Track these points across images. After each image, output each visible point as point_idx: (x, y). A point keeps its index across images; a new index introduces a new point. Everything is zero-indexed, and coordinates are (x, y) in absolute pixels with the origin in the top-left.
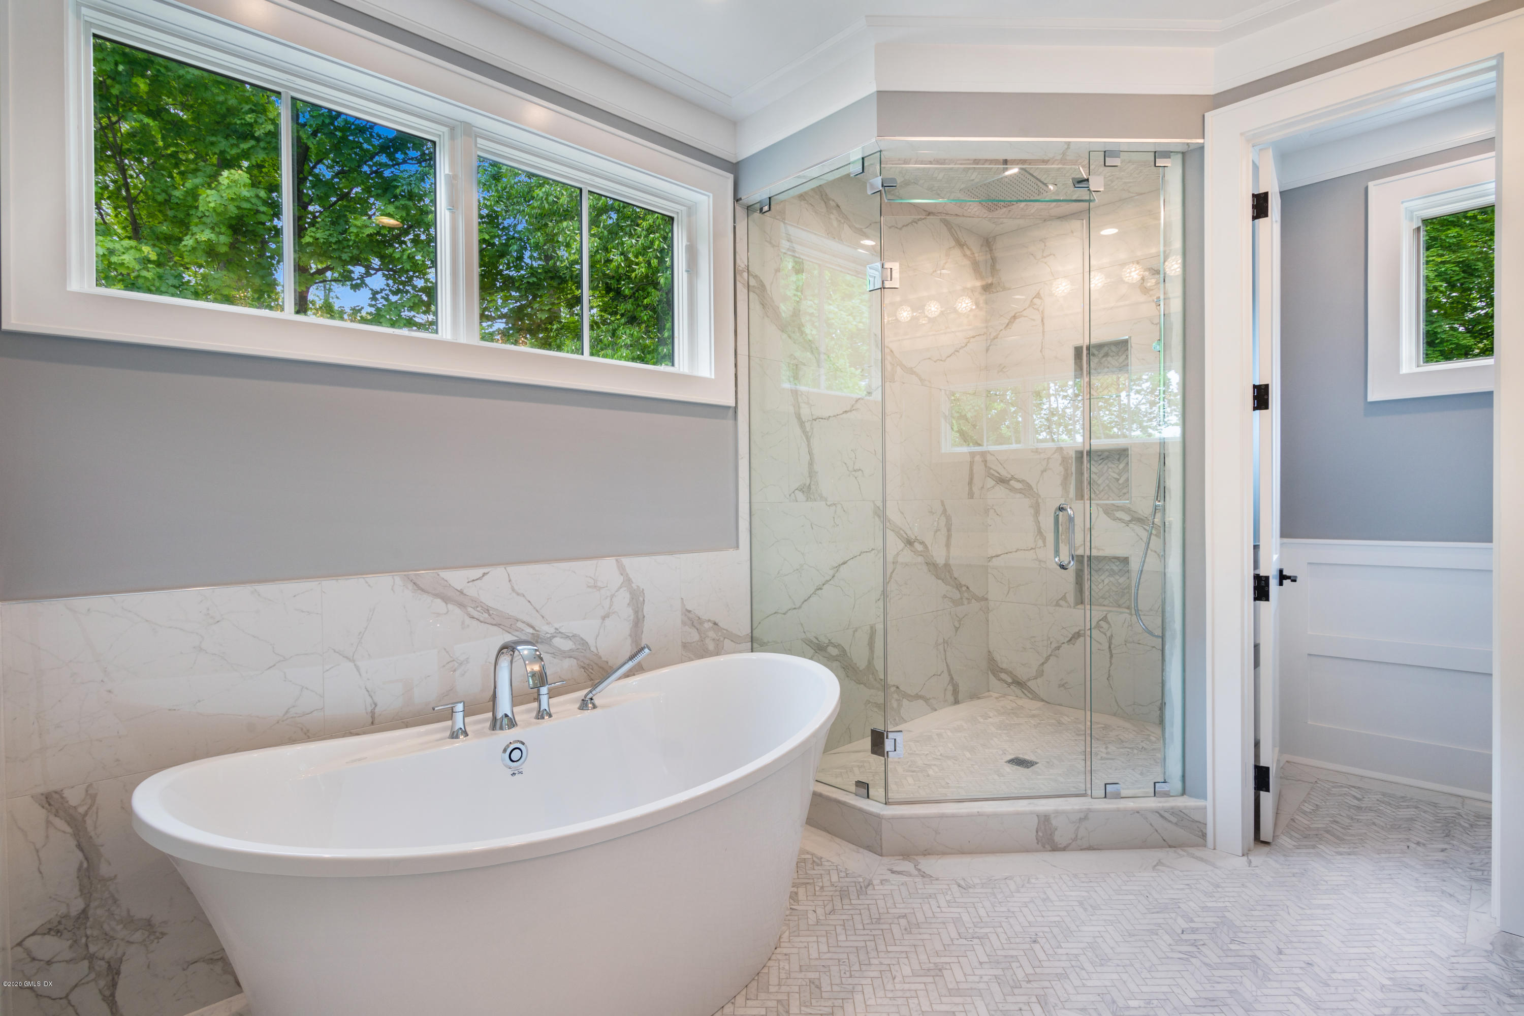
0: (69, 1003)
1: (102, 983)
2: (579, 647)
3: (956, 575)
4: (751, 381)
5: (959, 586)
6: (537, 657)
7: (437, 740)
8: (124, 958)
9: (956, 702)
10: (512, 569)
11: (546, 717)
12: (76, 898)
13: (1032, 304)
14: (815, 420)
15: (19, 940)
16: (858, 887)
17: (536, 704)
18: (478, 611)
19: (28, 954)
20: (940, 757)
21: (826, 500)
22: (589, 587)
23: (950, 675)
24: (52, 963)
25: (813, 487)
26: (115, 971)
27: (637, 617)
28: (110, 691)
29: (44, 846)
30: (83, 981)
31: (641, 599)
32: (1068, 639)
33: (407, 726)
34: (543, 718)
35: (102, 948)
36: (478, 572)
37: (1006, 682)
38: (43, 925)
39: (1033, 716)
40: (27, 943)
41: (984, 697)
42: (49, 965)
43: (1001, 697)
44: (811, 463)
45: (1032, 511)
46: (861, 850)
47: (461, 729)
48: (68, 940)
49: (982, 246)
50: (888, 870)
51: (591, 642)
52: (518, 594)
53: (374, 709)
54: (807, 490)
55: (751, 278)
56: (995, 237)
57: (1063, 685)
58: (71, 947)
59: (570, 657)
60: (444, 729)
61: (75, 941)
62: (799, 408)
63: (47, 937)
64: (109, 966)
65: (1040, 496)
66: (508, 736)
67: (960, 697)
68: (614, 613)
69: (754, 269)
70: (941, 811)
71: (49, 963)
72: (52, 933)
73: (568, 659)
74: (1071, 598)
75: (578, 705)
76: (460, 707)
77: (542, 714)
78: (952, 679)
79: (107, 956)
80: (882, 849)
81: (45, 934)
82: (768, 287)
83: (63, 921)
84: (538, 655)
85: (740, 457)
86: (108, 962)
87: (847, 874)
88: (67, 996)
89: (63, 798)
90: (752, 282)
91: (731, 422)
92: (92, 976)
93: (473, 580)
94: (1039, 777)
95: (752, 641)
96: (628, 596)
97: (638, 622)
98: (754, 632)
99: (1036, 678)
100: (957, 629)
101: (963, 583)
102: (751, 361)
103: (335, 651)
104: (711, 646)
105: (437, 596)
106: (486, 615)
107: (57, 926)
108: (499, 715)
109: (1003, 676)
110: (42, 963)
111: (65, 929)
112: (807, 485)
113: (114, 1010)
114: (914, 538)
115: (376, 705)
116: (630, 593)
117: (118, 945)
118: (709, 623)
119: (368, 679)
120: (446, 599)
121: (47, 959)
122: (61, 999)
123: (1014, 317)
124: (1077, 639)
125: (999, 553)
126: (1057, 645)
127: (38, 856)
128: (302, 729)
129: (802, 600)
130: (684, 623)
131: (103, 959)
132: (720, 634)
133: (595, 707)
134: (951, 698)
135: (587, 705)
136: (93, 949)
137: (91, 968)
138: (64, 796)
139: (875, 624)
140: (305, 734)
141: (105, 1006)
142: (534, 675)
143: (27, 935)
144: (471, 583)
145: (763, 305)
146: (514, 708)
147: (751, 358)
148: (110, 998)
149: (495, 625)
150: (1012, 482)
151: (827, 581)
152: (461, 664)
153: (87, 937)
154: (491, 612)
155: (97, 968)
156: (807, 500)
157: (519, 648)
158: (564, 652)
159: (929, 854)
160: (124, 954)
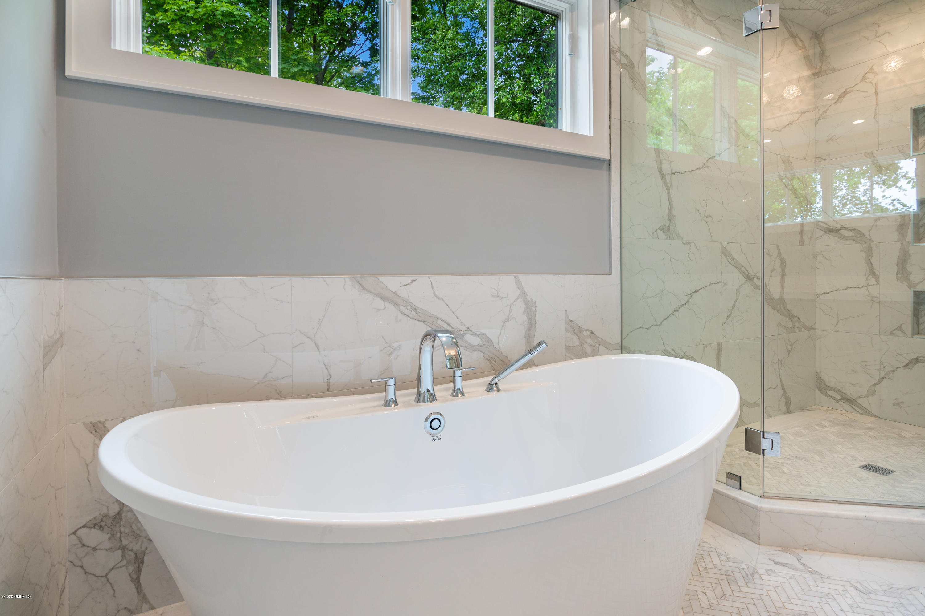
0: (108, 580)
1: (131, 568)
2: (485, 343)
3: (789, 307)
4: (623, 139)
5: (791, 317)
6: (453, 343)
7: (374, 407)
8: (147, 552)
9: (788, 412)
10: (433, 278)
11: (460, 395)
12: (113, 503)
13: (864, 78)
14: (674, 174)
15: (73, 530)
16: (744, 574)
17: (451, 385)
18: (408, 309)
19: (80, 541)
20: (789, 457)
21: (682, 239)
22: (493, 296)
23: (783, 389)
24: (97, 549)
25: (672, 228)
26: (140, 561)
27: (531, 322)
28: (139, 350)
29: (91, 462)
30: (117, 566)
31: (534, 309)
32: (904, 364)
33: (354, 394)
34: (457, 396)
35: (132, 542)
36: (408, 279)
37: (834, 399)
38: (90, 520)
39: (870, 429)
40: (79, 533)
41: (812, 410)
42: (94, 551)
43: (830, 410)
44: (670, 209)
45: (864, 254)
46: (736, 536)
47: (392, 399)
48: (108, 534)
49: (811, 38)
50: (770, 559)
51: (495, 341)
52: (439, 298)
53: (330, 379)
54: (666, 230)
55: (622, 58)
56: (823, 31)
57: (898, 404)
58: (109, 539)
59: (478, 351)
60: (380, 399)
61: (113, 535)
62: (661, 163)
63: (93, 530)
64: (136, 556)
65: (873, 241)
66: (429, 408)
67: (792, 407)
68: (512, 318)
69: (626, 50)
70: (824, 511)
71: (94, 549)
72: (97, 527)
73: (476, 352)
74: (908, 328)
75: (485, 388)
76: (392, 382)
77: (457, 392)
78: (785, 392)
79: (135, 549)
80: (759, 538)
81: (91, 528)
82: (636, 65)
83: (105, 519)
84: (454, 342)
85: (612, 201)
86: (136, 554)
87: (728, 558)
88: (106, 576)
89: (105, 427)
90: (624, 61)
91: (605, 173)
92: (124, 562)
93: (405, 285)
94: (903, 485)
95: (621, 349)
96: (523, 305)
97: (531, 325)
98: (623, 341)
99: (868, 397)
100: (789, 352)
101: (795, 314)
102: (622, 124)
103: (301, 332)
104: (589, 350)
105: (377, 295)
106: (414, 313)
107: (100, 522)
108: (423, 390)
109: (830, 393)
110: (89, 548)
111: (106, 525)
112: (667, 226)
113: (139, 589)
114: (754, 274)
115: (331, 376)
116: (526, 304)
117: (142, 542)
118: (587, 332)
119: (325, 356)
120: (384, 299)
121: (93, 546)
122: (102, 577)
123: (845, 93)
124: (915, 364)
125: (828, 291)
126: (891, 369)
127: (88, 469)
128: (276, 390)
129: (663, 319)
130: (567, 331)
131: (132, 550)
132: (596, 341)
133: (499, 390)
134: (784, 409)
135: (492, 388)
136: (125, 542)
137: (123, 556)
138: (106, 425)
139: (721, 343)
140: (279, 394)
141: (132, 586)
142: (451, 358)
143: (79, 527)
144: (403, 287)
145: (632, 79)
146: (434, 387)
147: (622, 121)
148: (137, 581)
149: (421, 321)
150: (843, 232)
151: (683, 305)
152: (395, 350)
153: (121, 533)
154: (418, 311)
155: (128, 557)
156: (667, 239)
157: (439, 335)
158: (473, 346)
159: (810, 549)
160: (147, 548)
